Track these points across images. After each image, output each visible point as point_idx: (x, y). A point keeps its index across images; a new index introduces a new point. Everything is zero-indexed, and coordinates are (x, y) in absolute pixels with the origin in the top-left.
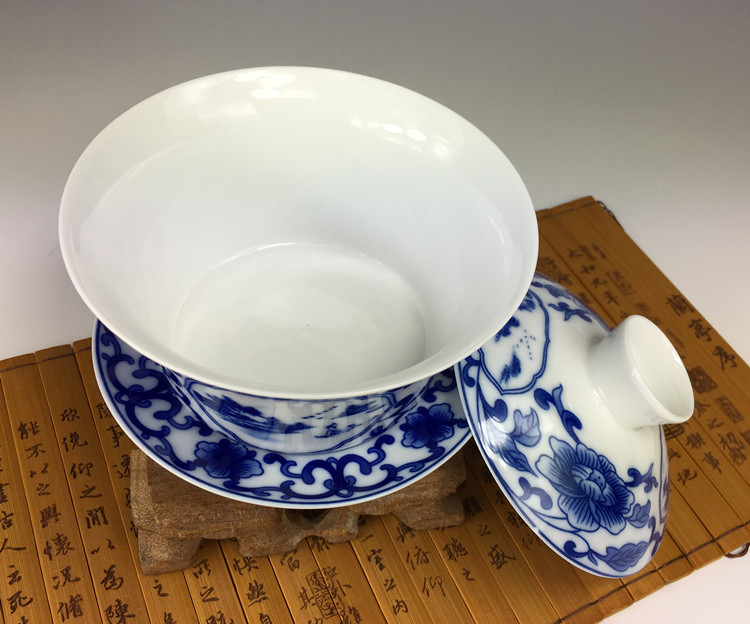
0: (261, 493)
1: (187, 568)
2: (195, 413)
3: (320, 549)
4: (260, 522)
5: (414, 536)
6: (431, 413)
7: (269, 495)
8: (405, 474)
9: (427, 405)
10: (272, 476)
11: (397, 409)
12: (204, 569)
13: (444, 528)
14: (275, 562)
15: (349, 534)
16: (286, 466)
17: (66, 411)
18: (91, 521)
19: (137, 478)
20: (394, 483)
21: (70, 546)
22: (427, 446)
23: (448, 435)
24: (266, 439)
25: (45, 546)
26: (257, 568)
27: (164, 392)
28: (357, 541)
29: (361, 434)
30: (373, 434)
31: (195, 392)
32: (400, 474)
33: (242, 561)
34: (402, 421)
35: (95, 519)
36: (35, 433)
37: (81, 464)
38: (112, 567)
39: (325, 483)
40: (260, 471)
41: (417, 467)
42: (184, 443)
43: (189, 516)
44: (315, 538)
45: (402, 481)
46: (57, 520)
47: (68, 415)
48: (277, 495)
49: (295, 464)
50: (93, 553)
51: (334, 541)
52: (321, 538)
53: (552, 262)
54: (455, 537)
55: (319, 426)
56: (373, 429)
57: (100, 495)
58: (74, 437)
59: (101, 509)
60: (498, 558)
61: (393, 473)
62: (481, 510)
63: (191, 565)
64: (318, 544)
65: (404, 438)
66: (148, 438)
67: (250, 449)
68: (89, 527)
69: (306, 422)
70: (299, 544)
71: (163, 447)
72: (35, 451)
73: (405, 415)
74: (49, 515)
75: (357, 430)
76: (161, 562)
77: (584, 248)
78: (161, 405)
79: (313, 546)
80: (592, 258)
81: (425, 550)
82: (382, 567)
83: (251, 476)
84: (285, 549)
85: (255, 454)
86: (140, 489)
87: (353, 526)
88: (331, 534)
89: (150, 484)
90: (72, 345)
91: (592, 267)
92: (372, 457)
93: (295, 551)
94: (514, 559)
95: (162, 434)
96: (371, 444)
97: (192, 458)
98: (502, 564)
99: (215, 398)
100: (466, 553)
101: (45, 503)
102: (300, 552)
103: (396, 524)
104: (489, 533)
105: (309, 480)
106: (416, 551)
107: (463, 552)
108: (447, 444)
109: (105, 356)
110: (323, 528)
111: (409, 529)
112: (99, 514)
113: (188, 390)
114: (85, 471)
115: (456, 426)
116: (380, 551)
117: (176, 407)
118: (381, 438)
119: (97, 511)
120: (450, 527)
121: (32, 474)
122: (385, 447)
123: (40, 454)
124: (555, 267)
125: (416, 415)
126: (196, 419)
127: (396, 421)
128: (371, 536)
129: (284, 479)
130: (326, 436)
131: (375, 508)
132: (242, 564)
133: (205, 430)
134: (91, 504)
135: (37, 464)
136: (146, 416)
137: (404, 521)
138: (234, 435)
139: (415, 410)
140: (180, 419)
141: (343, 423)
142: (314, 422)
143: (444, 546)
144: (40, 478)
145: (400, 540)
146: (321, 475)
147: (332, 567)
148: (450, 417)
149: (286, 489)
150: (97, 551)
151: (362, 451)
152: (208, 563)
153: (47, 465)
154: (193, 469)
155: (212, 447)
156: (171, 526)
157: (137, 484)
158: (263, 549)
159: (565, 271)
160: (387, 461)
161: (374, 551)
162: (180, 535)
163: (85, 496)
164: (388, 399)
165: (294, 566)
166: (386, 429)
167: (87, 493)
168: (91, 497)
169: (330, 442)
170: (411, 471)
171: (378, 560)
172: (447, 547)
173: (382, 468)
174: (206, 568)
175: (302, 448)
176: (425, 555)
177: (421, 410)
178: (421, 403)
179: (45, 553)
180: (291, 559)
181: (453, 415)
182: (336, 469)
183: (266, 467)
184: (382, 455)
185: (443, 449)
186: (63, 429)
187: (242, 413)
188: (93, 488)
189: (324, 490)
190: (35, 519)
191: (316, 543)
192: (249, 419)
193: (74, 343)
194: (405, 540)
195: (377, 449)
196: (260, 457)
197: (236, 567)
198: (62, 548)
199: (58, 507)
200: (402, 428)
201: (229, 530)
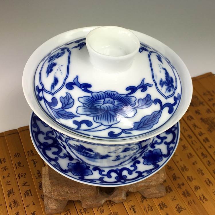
0: (93, 181)
1: (62, 212)
2: (68, 152)
3: (112, 205)
4: (90, 194)
5: (147, 200)
6: (154, 152)
7: (95, 182)
8: (145, 174)
9: (152, 149)
10: (96, 175)
11: (142, 150)
12: (68, 213)
13: (158, 197)
14: (95, 210)
15: (123, 199)
16: (101, 172)
17: (16, 154)
18: (26, 195)
19: (45, 177)
20: (141, 178)
21: (19, 204)
22: (153, 164)
23: (160, 160)
24: (94, 161)
25: (9, 204)
26: (88, 212)
27: (56, 145)
28: (126, 203)
29: (128, 160)
30: (133, 160)
31: (69, 144)
32: (143, 174)
33: (83, 209)
34: (143, 155)
35: (28, 194)
36: (4, 162)
37: (22, 174)
38: (34, 212)
39: (116, 178)
40: (91, 174)
41: (149, 172)
42: (64, 163)
43: (64, 191)
44: (110, 201)
45: (144, 177)
46: (13, 194)
47: (17, 155)
48: (98, 182)
49: (104, 171)
50: (27, 206)
51: (117, 202)
52: (112, 201)
53: (197, 97)
54: (163, 201)
55: (113, 156)
56: (132, 158)
57: (29, 185)
58: (19, 163)
59: (30, 190)
60: (179, 209)
61: (140, 174)
62: (172, 191)
63: (64, 211)
64: (111, 204)
65: (144, 161)
66: (51, 161)
67: (88, 165)
68: (25, 197)
69: (109, 154)
70: (104, 203)
71: (57, 165)
72: (5, 169)
73: (144, 153)
74: (10, 192)
75: (127, 158)
76: (53, 210)
77: (209, 92)
78: (55, 150)
79: (109, 204)
80: (212, 95)
81: (151, 206)
82: (135, 212)
83: (88, 175)
84: (99, 205)
85: (89, 167)
86: (46, 182)
87: (124, 196)
88: (116, 199)
89: (50, 179)
90: (17, 129)
91: (212, 99)
92: (132, 169)
93: (102, 206)
94: (185, 209)
95: (56, 160)
96: (132, 164)
97: (67, 169)
98: (180, 211)
99: (77, 145)
100: (167, 207)
101: (9, 188)
102: (104, 207)
103: (140, 196)
104: (175, 199)
105: (110, 176)
106: (148, 206)
107: (166, 207)
108: (160, 163)
109: (34, 131)
110: (113, 197)
111: (145, 198)
112: (29, 192)
113: (66, 143)
114: (23, 176)
115: (163, 157)
116: (134, 206)
117: (60, 150)
118: (135, 162)
119: (28, 191)
120: (160, 197)
121: (4, 177)
122: (137, 165)
123: (7, 170)
124: (198, 99)
125: (148, 153)
126: (68, 155)
127: (141, 155)
128: (131, 200)
129: (100, 176)
130: (116, 160)
131: (133, 189)
132: (82, 211)
133: (71, 158)
134: (26, 188)
135: (6, 173)
136: (49, 153)
137: (143, 195)
138: (82, 160)
139: (148, 151)
140: (62, 154)
141: (122, 155)
142: (111, 154)
143: (158, 204)
144: (7, 179)
145: (142, 202)
146: (114, 175)
147: (116, 212)
148: (161, 153)
149: (101, 180)
150: (29, 206)
151: (128, 166)
152: (70, 210)
153: (9, 174)
154: (68, 172)
155: (74, 165)
156: (58, 195)
157: (45, 179)
158: (91, 205)
159: (202, 100)
160: (138, 170)
161: (132, 206)
162: (61, 198)
163: (24, 185)
164: (139, 146)
165: (102, 212)
166: (137, 158)
167: (24, 184)
168: (26, 186)
169: (117, 163)
170: (147, 173)
171: (134, 210)
172: (159, 205)
173: (136, 172)
174: (69, 212)
175: (106, 165)
176: (151, 207)
177: (150, 151)
178: (150, 149)
179: (9, 206)
180: (101, 209)
181: (162, 153)
182: (119, 173)
183: (93, 172)
184: (136, 168)
185: (159, 165)
186: (15, 161)
187: (86, 151)
188: (27, 182)
189: (115, 180)
190: (6, 194)
191: (110, 203)
192: (88, 153)
193: (19, 129)
194: (144, 202)
195: (134, 165)
196: (91, 168)
197: (80, 212)
198: (16, 204)
199: (14, 190)
200: (143, 158)
201: (79, 197)
